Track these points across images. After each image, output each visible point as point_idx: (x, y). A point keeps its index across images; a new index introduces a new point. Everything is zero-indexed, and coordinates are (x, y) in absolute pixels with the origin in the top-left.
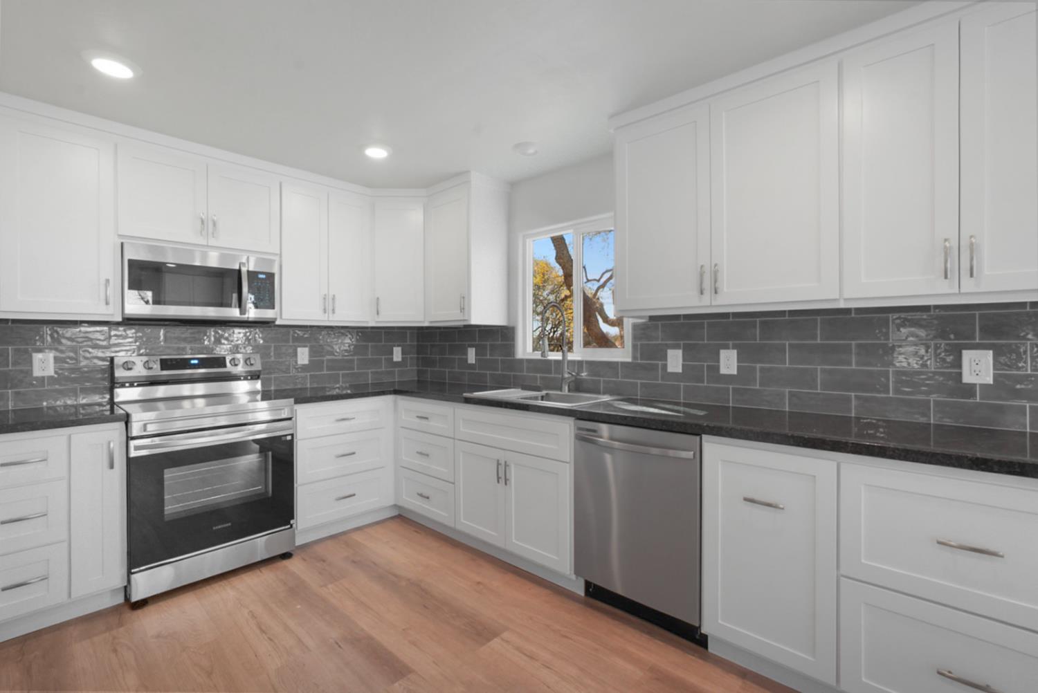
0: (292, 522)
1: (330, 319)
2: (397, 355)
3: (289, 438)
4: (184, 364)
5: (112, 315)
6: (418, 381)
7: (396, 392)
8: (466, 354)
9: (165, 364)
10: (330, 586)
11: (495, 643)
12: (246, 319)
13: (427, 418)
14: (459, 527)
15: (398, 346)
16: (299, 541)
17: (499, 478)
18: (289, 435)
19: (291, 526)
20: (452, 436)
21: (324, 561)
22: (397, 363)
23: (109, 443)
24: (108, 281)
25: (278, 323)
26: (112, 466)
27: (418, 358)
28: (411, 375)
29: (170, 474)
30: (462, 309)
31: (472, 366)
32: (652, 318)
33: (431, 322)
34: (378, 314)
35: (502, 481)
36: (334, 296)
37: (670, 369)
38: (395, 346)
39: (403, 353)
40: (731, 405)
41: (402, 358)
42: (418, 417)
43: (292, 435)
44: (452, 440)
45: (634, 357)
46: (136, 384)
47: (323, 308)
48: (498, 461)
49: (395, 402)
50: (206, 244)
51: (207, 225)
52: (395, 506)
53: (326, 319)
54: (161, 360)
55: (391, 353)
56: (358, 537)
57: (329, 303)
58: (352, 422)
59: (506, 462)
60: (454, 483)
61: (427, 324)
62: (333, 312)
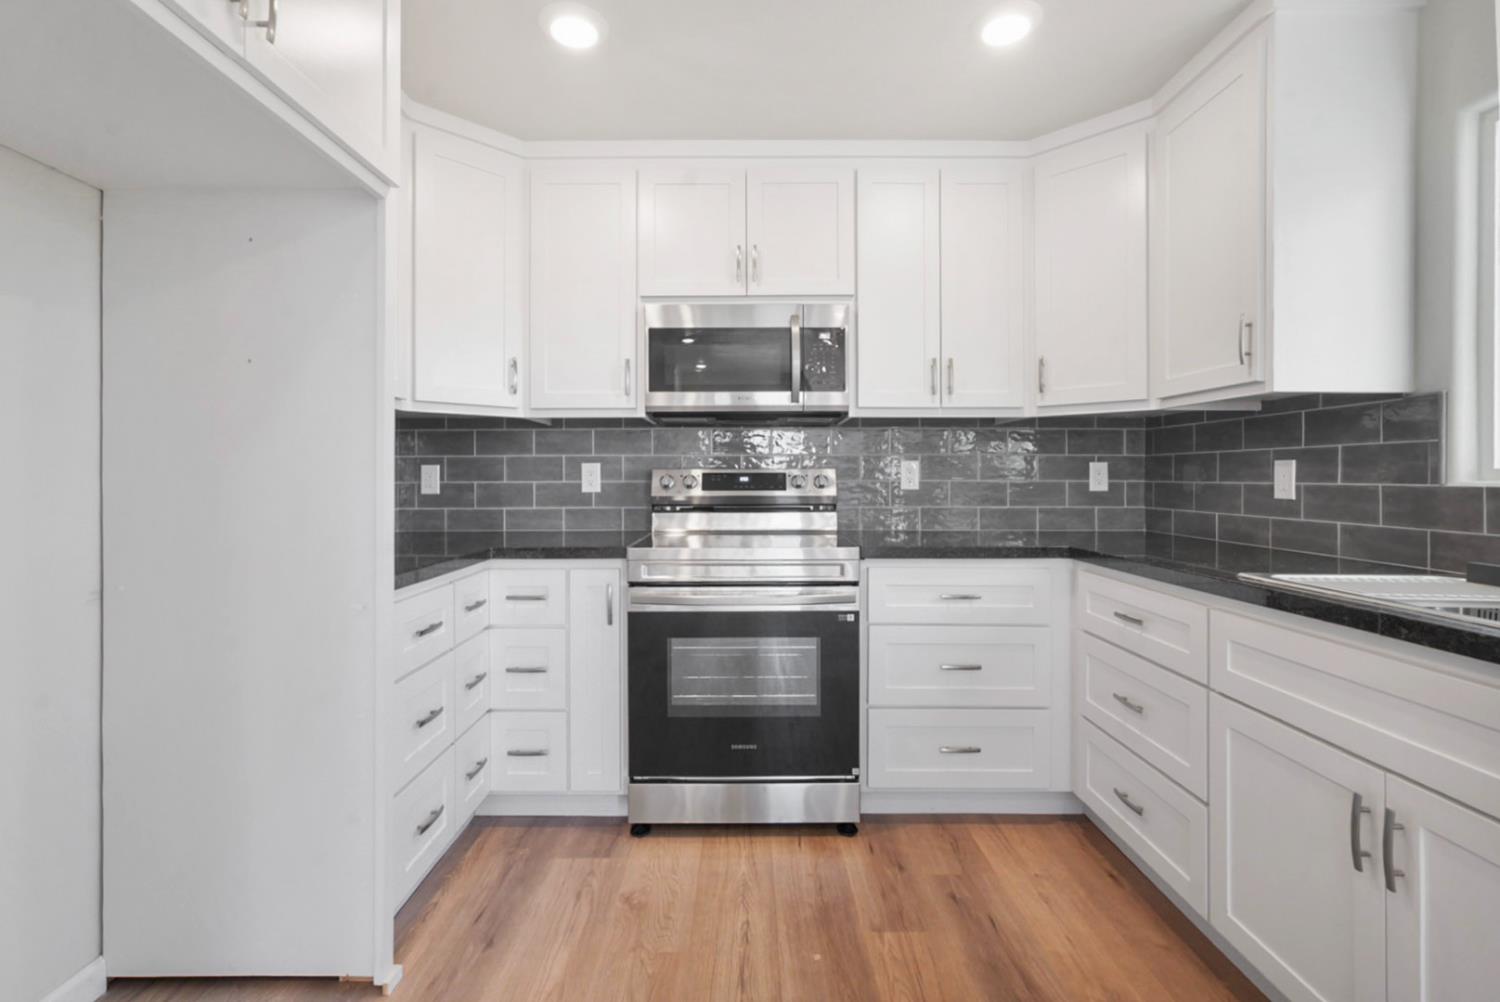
0: (855, 771)
1: (944, 405)
2: (1099, 478)
3: (851, 618)
4: (730, 481)
5: (635, 409)
6: (1149, 535)
7: (1075, 554)
8: (1272, 475)
9: (709, 482)
12: (801, 410)
13: (1139, 622)
15: (1100, 460)
16: (872, 807)
17: (1357, 856)
18: (850, 612)
19: (856, 779)
20: (1205, 682)
21: (901, 868)
22: (1098, 497)
23: (608, 586)
24: (628, 362)
25: (852, 414)
26: (610, 622)
27: (1148, 487)
28: (1131, 516)
29: (678, 647)
30: (1246, 356)
31: (1288, 507)
33: (1164, 399)
34: (1041, 387)
36: (951, 361)
38: (1093, 460)
39: (1112, 474)
41: (1111, 485)
42: (1117, 614)
43: (856, 614)
44: (1203, 690)
46: (678, 508)
47: (930, 384)
48: (1357, 798)
49: (1073, 576)
50: (745, 294)
51: (746, 266)
52: (1071, 796)
53: (937, 405)
54: (704, 475)
55: (1086, 474)
56: (982, 838)
57: (941, 373)
58: (975, 604)
59: (1389, 815)
60: (1207, 804)
61: (1154, 406)
62: (950, 391)
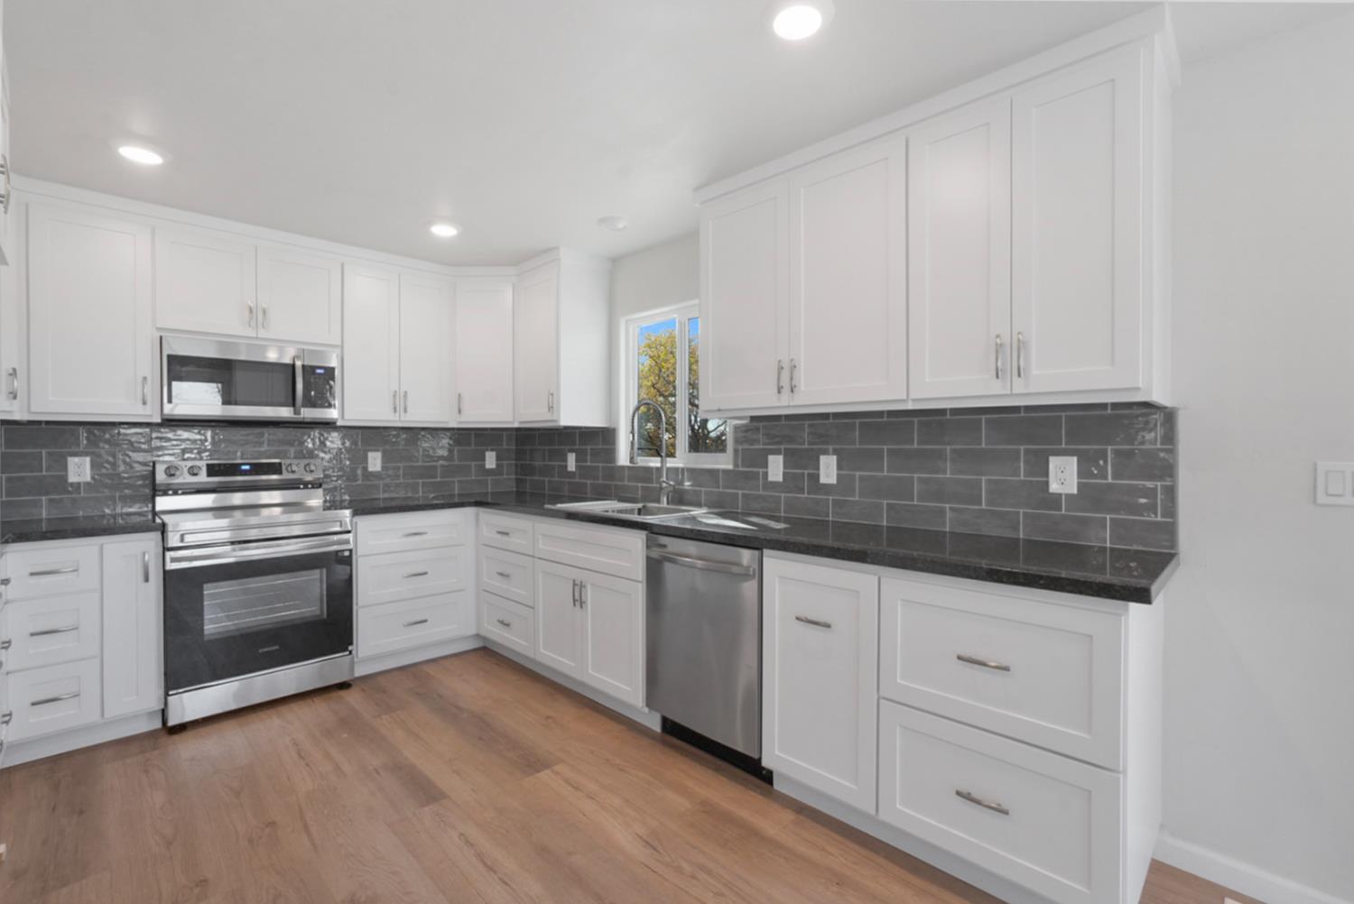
0: (350, 648)
1: (402, 419)
2: (491, 461)
3: (347, 554)
4: (233, 469)
5: (151, 416)
6: (517, 492)
7: (478, 504)
8: (566, 461)
9: (212, 470)
10: (384, 717)
11: (545, 775)
12: (301, 420)
13: (507, 534)
14: (539, 658)
15: (492, 450)
16: (360, 671)
17: (574, 601)
18: (346, 550)
19: (351, 653)
20: (531, 554)
21: (384, 692)
22: (490, 472)
23: (144, 554)
24: (145, 378)
25: (339, 424)
26: (147, 580)
27: (516, 465)
28: (509, 482)
29: (209, 590)
30: (550, 408)
31: (572, 474)
32: (753, 418)
33: (521, 422)
34: (460, 412)
35: (578, 604)
36: (406, 392)
37: (771, 478)
38: (487, 450)
39: (498, 458)
40: (831, 519)
41: (497, 465)
42: (499, 532)
43: (351, 551)
44: (531, 559)
45: (736, 465)
46: (180, 492)
47: (392, 407)
48: (574, 581)
49: (477, 515)
50: (255, 336)
51: (256, 314)
52: (478, 636)
53: (397, 418)
54: (208, 465)
55: (483, 459)
56: (431, 670)
57: (400, 400)
58: (424, 537)
59: (581, 582)
60: (532, 608)
61: (516, 425)
62: (405, 411)
